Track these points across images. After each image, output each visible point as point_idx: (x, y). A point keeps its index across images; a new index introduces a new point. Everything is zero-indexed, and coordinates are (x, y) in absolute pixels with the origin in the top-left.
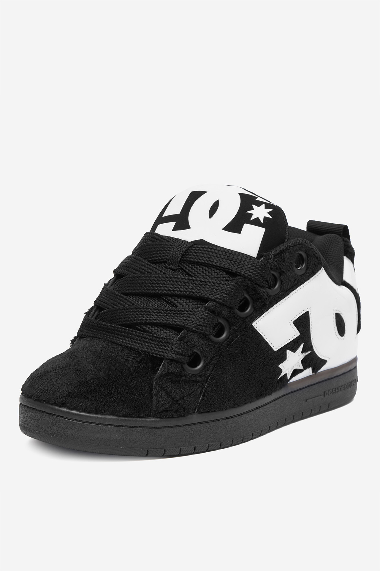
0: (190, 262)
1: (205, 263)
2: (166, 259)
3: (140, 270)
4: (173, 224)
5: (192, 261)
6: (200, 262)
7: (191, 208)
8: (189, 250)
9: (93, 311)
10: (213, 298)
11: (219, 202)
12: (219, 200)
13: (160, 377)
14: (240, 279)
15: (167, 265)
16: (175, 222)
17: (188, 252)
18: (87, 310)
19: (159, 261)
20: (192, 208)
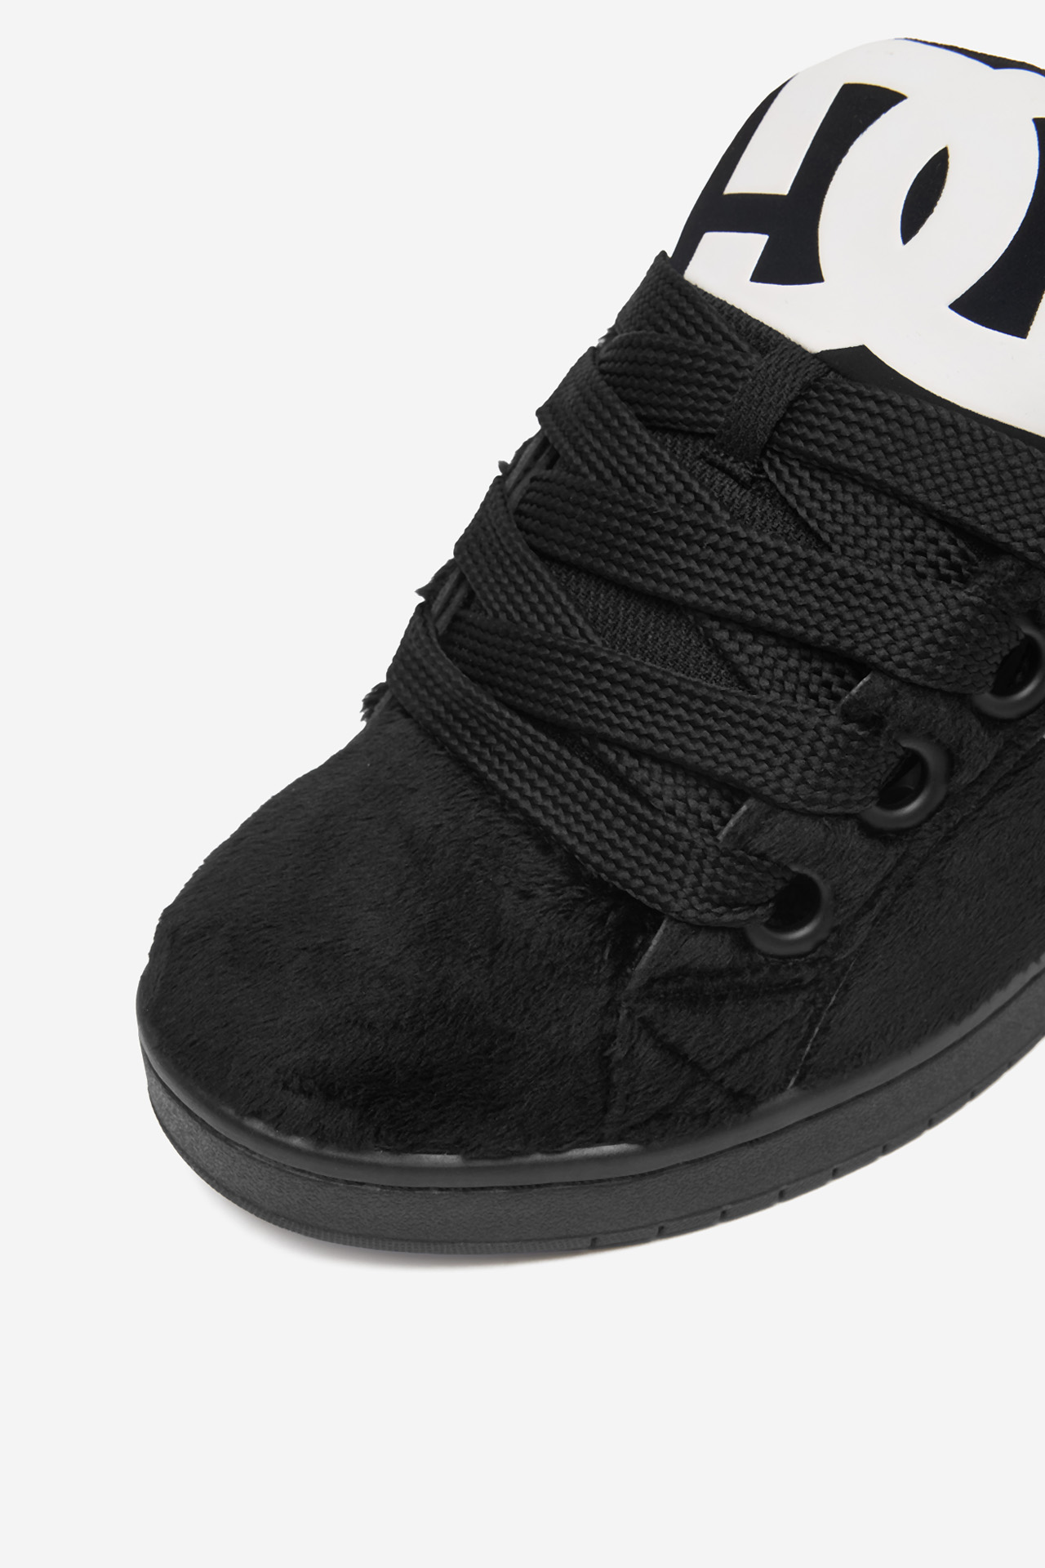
0: (808, 461)
1: (866, 478)
2: (715, 424)
3: (611, 460)
4: (756, 243)
5: (816, 458)
6: (847, 470)
7: (833, 174)
8: (809, 399)
9: (448, 586)
10: (888, 665)
11: (951, 160)
12: (950, 152)
13: (652, 981)
14: (1012, 569)
15: (715, 453)
16: (766, 237)
17: (804, 411)
18: (426, 580)
19: (687, 428)
20: (838, 173)
